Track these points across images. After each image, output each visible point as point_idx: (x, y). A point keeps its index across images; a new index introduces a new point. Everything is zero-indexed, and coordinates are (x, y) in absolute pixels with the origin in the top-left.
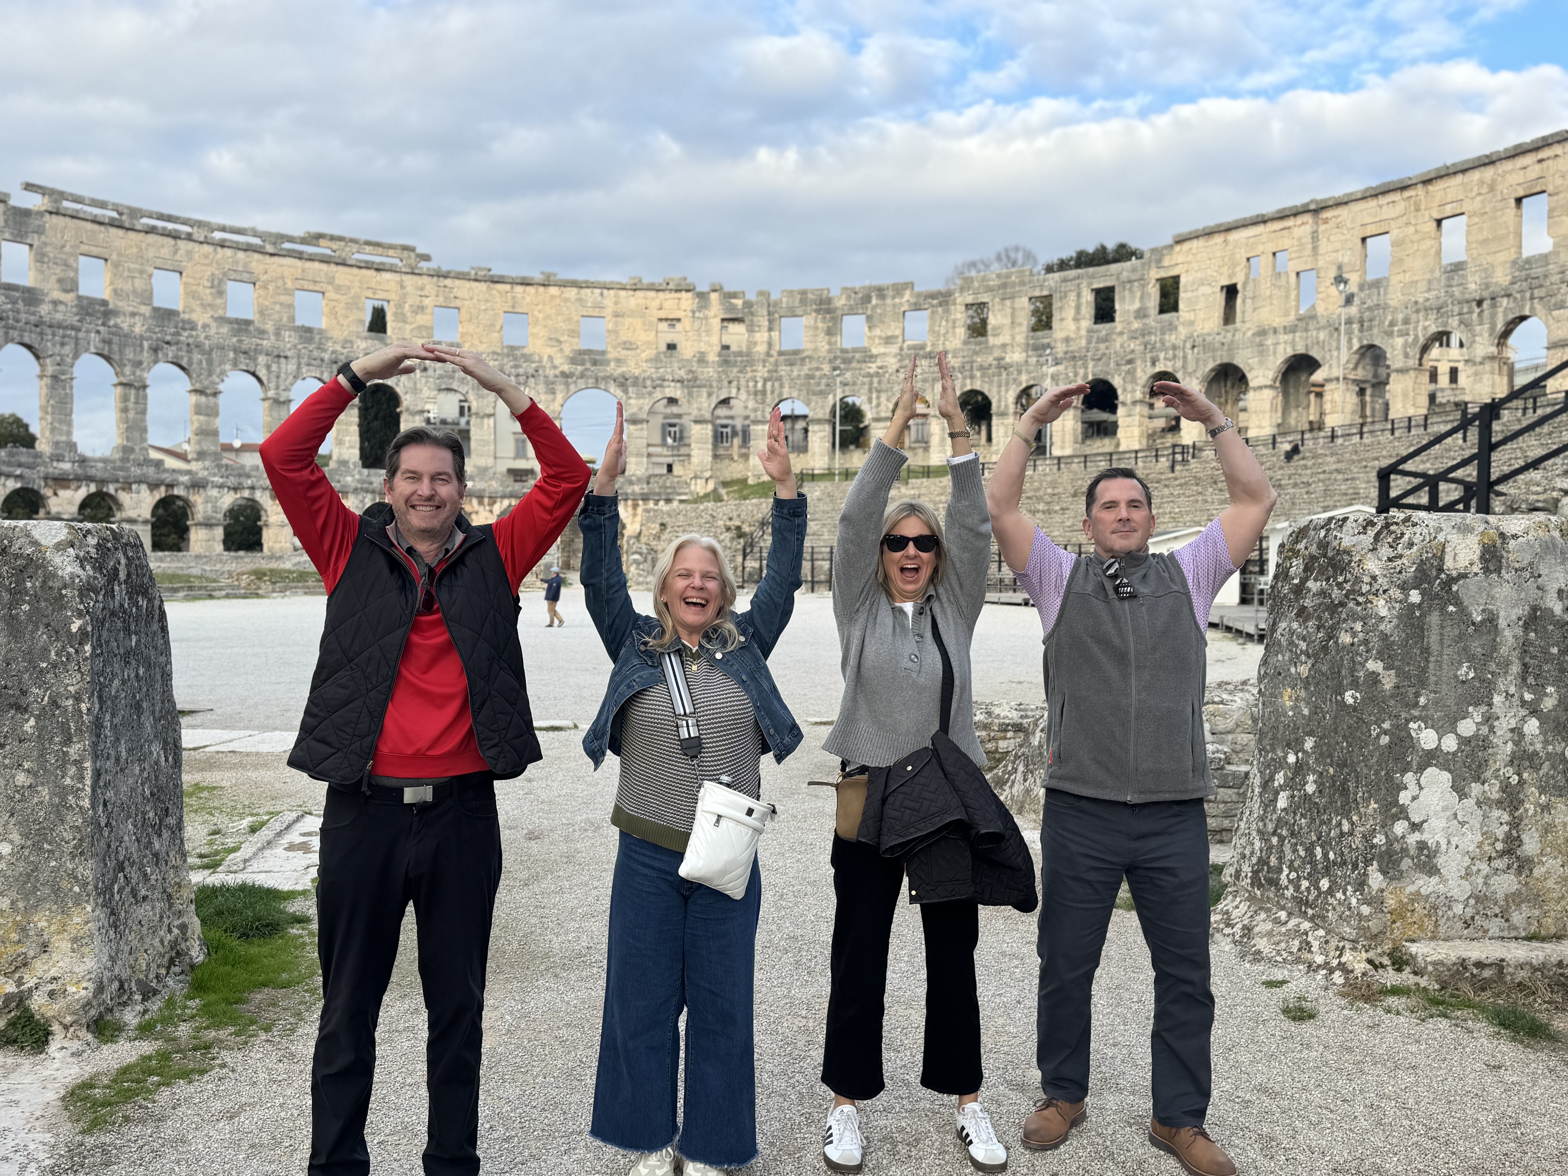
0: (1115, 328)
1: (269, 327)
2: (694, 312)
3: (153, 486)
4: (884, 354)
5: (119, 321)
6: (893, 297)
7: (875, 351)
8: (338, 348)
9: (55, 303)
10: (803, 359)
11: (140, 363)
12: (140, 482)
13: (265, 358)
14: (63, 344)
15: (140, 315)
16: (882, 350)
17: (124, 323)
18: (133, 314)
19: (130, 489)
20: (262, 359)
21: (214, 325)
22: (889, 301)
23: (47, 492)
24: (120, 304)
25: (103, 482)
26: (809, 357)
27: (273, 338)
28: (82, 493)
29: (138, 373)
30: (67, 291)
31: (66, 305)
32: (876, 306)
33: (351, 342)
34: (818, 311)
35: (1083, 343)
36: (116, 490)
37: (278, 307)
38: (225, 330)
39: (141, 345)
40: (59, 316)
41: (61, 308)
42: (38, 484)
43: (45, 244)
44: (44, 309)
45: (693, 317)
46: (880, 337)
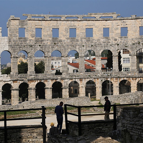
1: (79, 39)
3: (52, 80)
5: (44, 42)
8: (96, 42)
9: (30, 40)
11: (49, 51)
12: (49, 79)
13: (78, 47)
14: (32, 49)
15: (49, 40)
17: (45, 42)
18: (48, 40)
19: (47, 81)
20: (77, 47)
21: (66, 40)
23: (29, 83)
24: (45, 38)
25: (41, 80)
27: (80, 41)
28: (36, 83)
29: (49, 54)
30: (33, 37)
31: (33, 40)
33: (99, 40)
36: (44, 81)
37: (81, 34)
38: (69, 41)
39: (49, 47)
40: (31, 43)
41: (32, 41)
42: (26, 81)
43: (28, 27)
44: (28, 42)
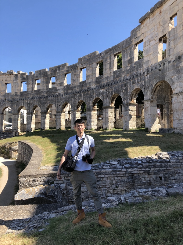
0: (122, 70)
2: (14, 80)
4: (60, 89)
6: (62, 69)
7: (58, 89)
10: (40, 92)
16: (60, 88)
22: (61, 71)
26: (41, 92)
32: (58, 73)
34: (44, 76)
35: (112, 78)
45: (14, 82)
46: (59, 83)
